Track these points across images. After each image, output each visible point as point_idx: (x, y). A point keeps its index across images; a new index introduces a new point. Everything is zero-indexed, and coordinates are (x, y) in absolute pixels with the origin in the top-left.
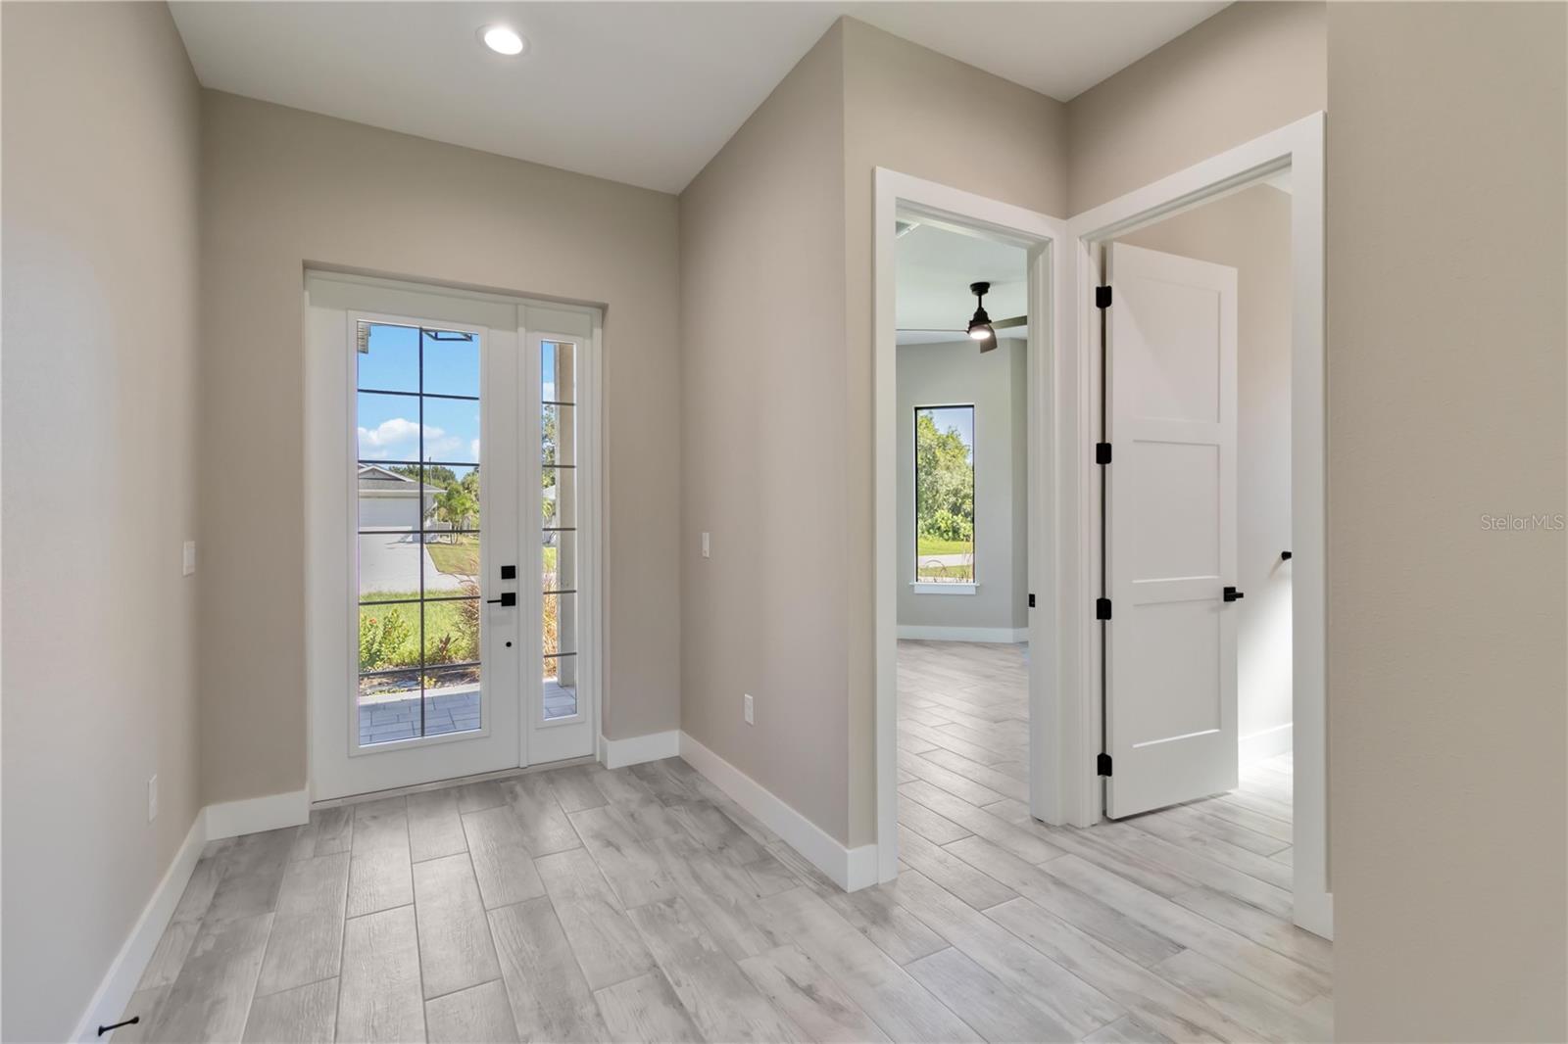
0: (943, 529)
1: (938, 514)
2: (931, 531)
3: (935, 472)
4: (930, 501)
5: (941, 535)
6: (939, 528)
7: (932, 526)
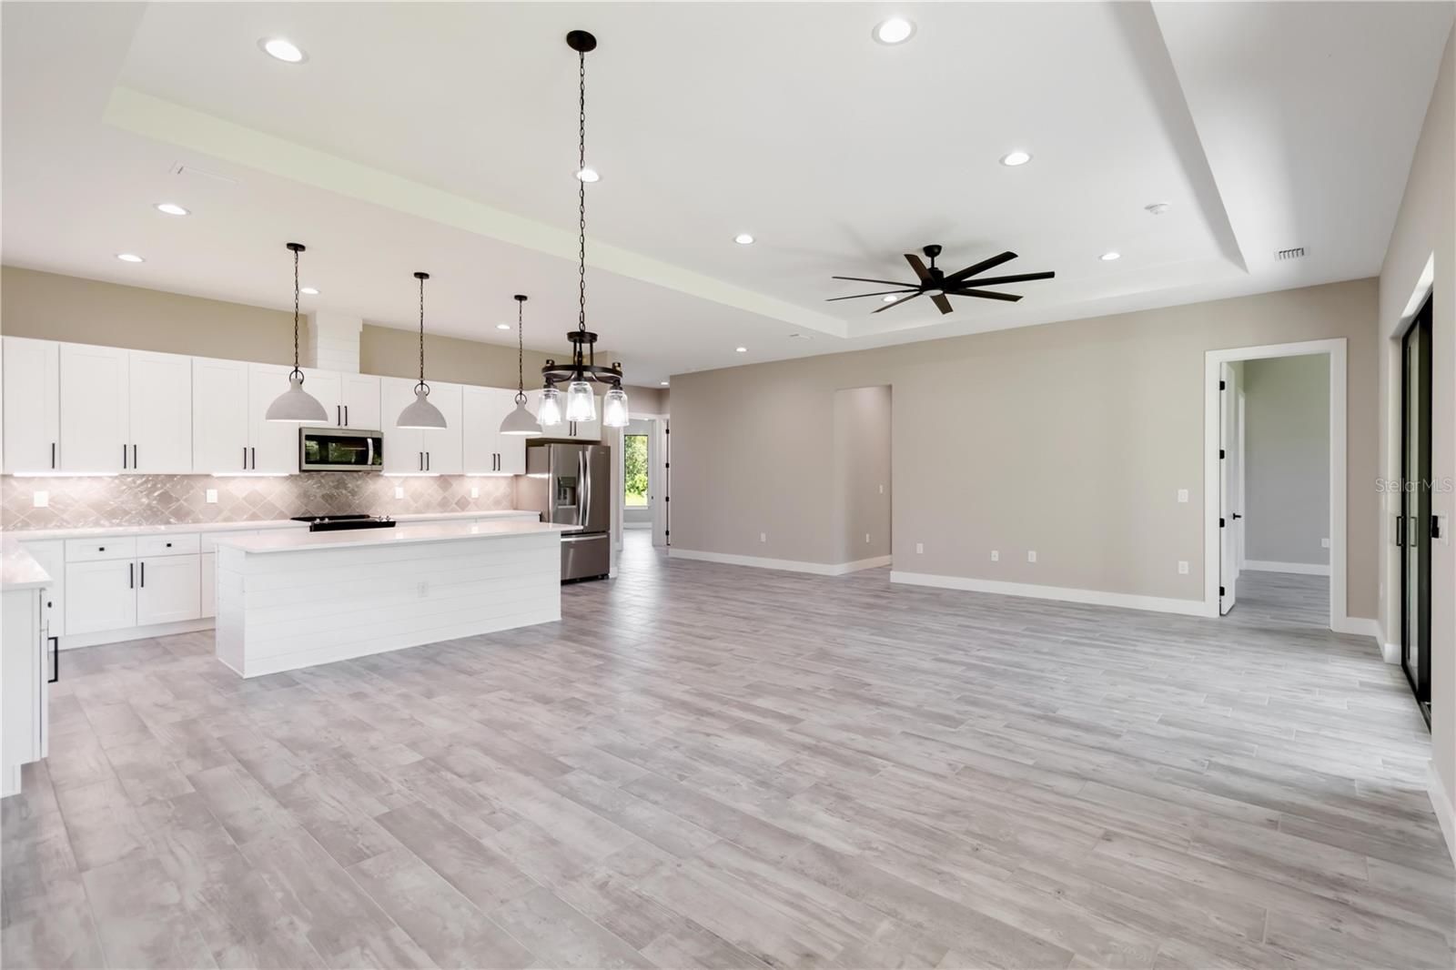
0: (641, 488)
1: (637, 477)
2: (632, 490)
3: (634, 445)
4: (631, 467)
5: (639, 493)
6: (638, 488)
7: (633, 486)
